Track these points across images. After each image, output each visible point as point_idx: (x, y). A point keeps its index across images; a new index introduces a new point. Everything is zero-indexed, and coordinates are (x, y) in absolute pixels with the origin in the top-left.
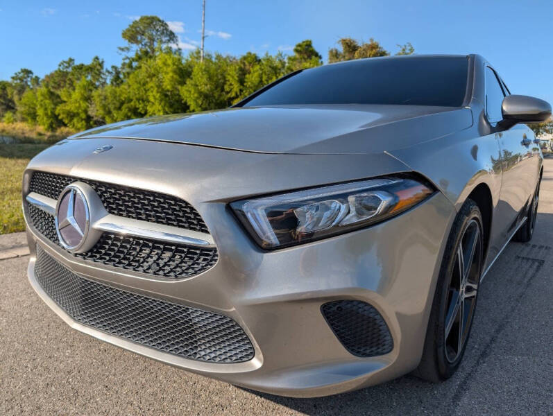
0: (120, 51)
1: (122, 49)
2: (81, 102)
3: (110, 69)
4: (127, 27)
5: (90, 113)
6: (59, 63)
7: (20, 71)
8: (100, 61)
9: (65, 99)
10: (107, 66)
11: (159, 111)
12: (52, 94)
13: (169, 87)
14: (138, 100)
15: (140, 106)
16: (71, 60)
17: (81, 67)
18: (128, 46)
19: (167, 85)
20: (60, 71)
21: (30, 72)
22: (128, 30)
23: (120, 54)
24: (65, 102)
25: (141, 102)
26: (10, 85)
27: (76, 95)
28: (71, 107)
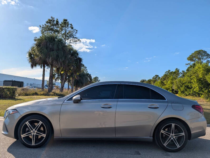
0: (186, 65)
1: (187, 64)
2: (170, 84)
3: (181, 72)
4: (189, 56)
5: (173, 88)
6: (165, 72)
7: (155, 76)
8: (178, 70)
9: (165, 84)
10: (180, 71)
11: (197, 86)
12: (162, 82)
13: (201, 77)
14: (189, 82)
15: (190, 85)
16: (169, 71)
17: (171, 73)
18: (189, 63)
19: (201, 76)
20: (165, 74)
21: (158, 76)
22: (189, 57)
23: (186, 66)
24: (166, 85)
25: (189, 83)
26: (152, 80)
27: (169, 82)
28: (167, 86)
